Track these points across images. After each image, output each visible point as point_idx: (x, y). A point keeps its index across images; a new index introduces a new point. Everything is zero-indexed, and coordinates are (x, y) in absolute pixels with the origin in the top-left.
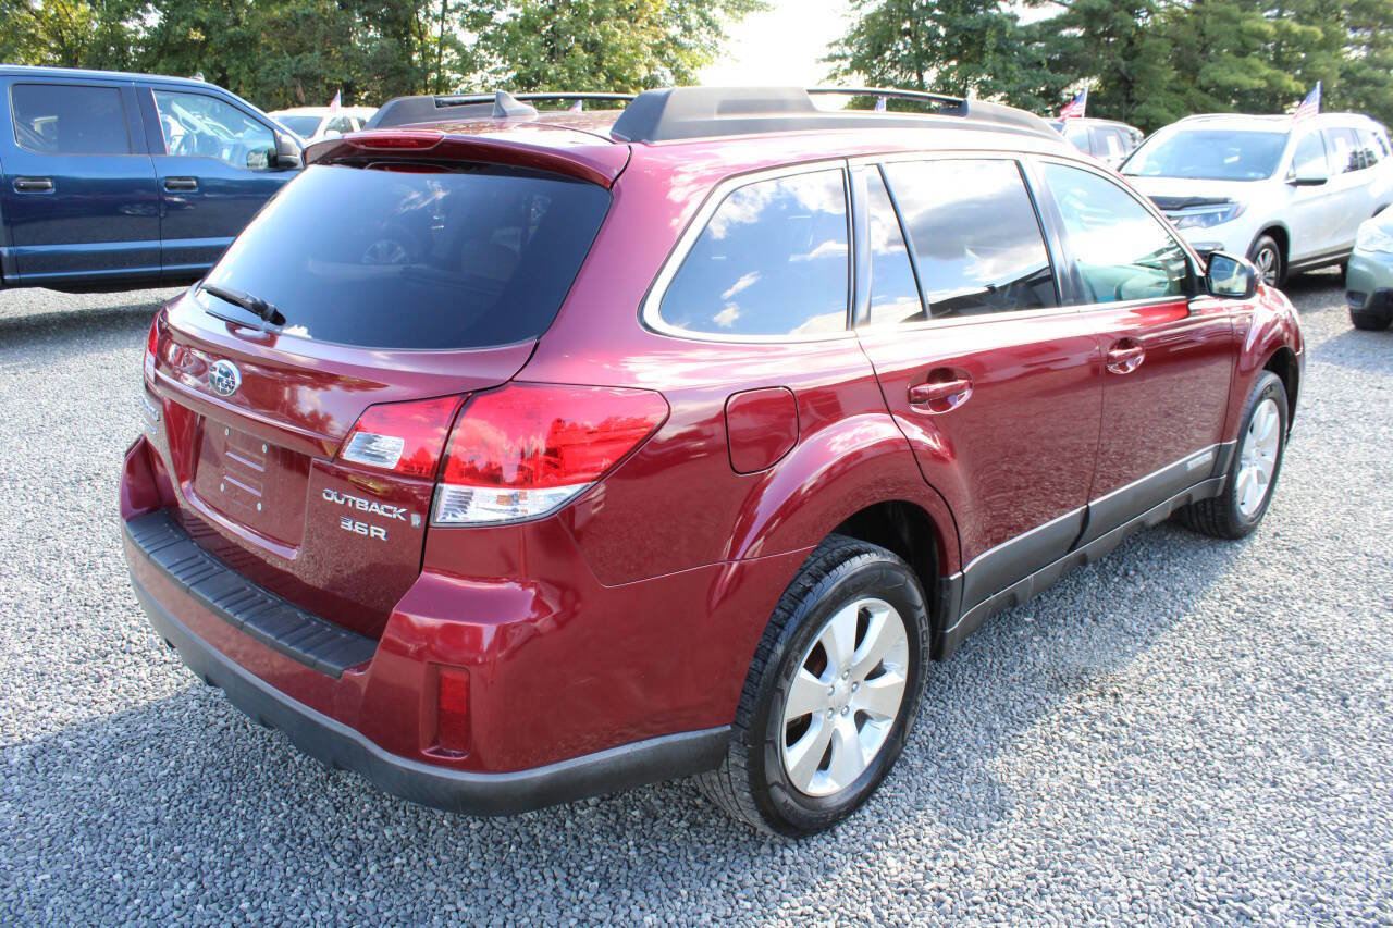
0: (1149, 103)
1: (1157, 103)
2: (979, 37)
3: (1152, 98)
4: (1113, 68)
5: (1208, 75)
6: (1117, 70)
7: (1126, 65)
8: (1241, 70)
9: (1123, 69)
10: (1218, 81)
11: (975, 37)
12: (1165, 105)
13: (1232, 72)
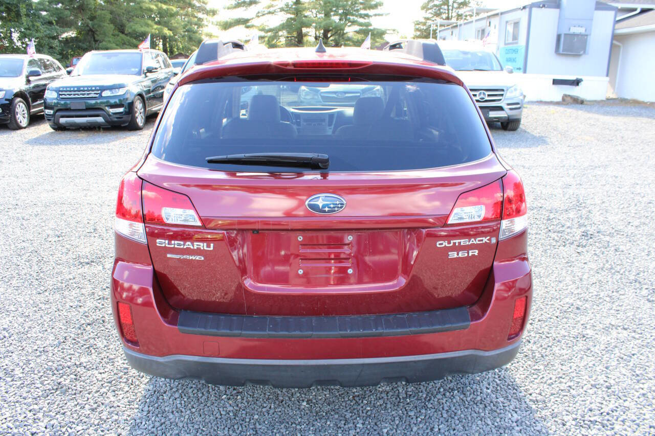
0: (106, 42)
1: (109, 41)
2: (15, 8)
3: (106, 39)
4: (85, 25)
5: (131, 28)
6: (88, 26)
7: (92, 23)
8: (145, 26)
9: (90, 25)
10: (136, 30)
11: (13, 8)
12: (113, 42)
13: (142, 27)
